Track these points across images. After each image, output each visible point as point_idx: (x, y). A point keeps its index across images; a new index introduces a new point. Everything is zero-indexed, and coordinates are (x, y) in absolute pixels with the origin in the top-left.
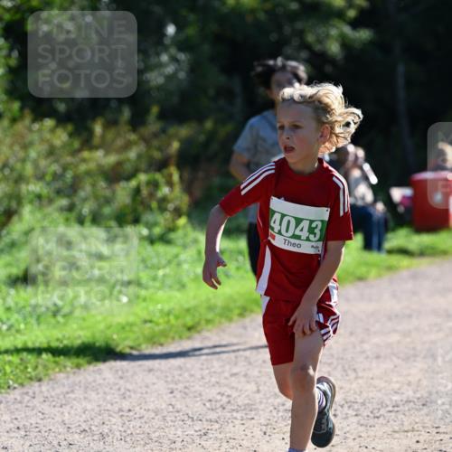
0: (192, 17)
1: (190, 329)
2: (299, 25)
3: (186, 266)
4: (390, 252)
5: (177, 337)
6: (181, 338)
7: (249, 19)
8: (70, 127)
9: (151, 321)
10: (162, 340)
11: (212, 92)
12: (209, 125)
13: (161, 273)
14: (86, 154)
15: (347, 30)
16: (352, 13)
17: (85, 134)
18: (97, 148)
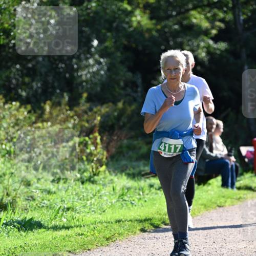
0: (109, 34)
1: (107, 239)
2: (179, 40)
3: (105, 198)
4: (239, 188)
5: (99, 245)
6: (102, 245)
7: (147, 35)
8: (29, 107)
9: (82, 234)
10: (90, 247)
11: (122, 84)
12: (120, 105)
13: (89, 203)
14: (40, 125)
15: (211, 42)
16: (214, 32)
17: (39, 112)
18: (47, 121)
